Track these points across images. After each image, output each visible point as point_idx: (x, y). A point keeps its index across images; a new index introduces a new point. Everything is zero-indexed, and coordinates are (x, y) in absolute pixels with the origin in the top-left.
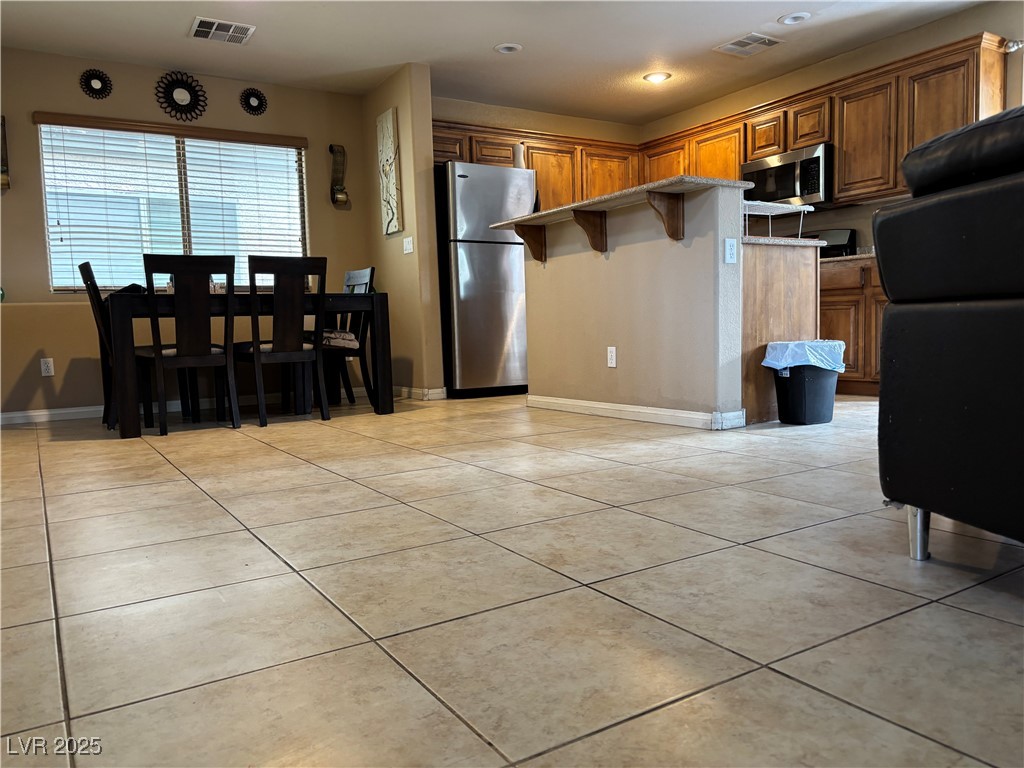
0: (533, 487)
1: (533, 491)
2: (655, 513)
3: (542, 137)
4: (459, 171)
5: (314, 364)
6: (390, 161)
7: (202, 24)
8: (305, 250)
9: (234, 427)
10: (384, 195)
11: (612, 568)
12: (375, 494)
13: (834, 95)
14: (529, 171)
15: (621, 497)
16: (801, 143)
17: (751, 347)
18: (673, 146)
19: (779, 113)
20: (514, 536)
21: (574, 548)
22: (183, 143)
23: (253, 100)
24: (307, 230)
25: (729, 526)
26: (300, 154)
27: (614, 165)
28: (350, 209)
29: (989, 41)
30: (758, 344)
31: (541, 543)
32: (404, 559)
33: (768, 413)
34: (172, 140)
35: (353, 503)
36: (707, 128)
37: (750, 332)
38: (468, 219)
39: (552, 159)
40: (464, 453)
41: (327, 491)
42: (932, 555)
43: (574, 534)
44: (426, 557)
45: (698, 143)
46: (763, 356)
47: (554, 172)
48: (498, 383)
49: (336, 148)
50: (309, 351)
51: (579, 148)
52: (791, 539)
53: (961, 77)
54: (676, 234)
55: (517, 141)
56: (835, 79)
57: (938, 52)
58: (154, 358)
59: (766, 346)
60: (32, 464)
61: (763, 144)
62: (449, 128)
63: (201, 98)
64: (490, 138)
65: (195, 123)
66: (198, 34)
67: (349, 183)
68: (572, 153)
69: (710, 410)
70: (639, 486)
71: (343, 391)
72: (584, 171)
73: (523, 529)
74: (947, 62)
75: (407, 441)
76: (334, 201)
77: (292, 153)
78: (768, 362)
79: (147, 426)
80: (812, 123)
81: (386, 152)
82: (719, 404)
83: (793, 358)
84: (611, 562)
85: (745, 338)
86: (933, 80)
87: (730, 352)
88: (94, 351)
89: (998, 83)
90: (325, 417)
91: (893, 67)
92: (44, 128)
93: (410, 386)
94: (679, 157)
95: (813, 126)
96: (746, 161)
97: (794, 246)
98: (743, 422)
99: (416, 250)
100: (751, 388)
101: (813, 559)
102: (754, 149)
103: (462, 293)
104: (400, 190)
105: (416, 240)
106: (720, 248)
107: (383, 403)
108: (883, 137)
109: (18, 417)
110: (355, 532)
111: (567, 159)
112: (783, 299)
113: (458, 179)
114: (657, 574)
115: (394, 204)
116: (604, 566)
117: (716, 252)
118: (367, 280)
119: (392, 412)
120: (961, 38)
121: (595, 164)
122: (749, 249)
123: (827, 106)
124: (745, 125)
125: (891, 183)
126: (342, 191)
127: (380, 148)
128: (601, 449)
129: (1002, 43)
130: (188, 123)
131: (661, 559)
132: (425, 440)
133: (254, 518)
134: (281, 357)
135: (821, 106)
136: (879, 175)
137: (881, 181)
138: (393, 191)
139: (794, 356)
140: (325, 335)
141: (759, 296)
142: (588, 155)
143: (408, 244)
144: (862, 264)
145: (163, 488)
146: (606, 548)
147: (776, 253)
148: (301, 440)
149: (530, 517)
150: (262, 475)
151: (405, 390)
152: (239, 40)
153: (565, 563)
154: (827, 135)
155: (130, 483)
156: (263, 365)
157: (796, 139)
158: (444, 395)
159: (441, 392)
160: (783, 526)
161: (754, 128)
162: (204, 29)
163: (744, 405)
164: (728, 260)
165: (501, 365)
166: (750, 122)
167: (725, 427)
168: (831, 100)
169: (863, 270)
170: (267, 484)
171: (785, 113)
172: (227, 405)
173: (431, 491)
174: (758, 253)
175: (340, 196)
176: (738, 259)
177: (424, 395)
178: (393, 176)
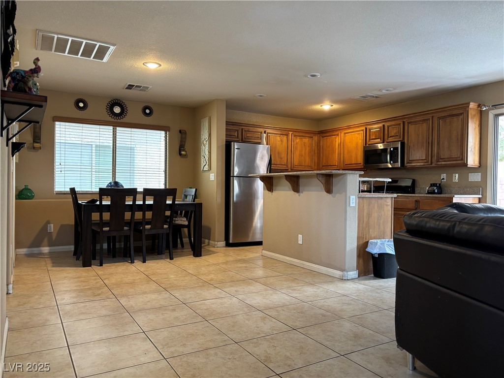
0: (261, 314)
1: (261, 317)
2: (310, 334)
3: (274, 128)
4: (236, 147)
5: (168, 235)
6: (206, 140)
7: (129, 85)
8: (166, 185)
9: (131, 263)
10: (202, 154)
11: (289, 366)
12: (195, 314)
13: (404, 120)
14: (267, 146)
15: (298, 324)
16: (391, 139)
17: (361, 243)
18: (334, 134)
19: (381, 125)
20: (251, 345)
21: (275, 353)
22: (116, 129)
23: (147, 110)
24: (167, 167)
25: (340, 344)
26: (166, 133)
27: (306, 140)
28: (187, 158)
29: (472, 105)
30: (365, 241)
31: (262, 349)
32: (207, 355)
33: (369, 271)
34: (111, 128)
35: (185, 319)
36: (349, 127)
37: (361, 235)
38: (239, 168)
39: (278, 138)
40: (232, 288)
41: (174, 310)
42: (417, 368)
43: (276, 345)
44: (216, 354)
45: (345, 133)
46: (367, 246)
47: (279, 143)
48: (249, 240)
49: (182, 132)
50: (166, 228)
51: (291, 133)
52: (363, 354)
53: (460, 120)
54: (329, 190)
55: (262, 130)
56: (405, 114)
57: (451, 108)
58: (99, 232)
59: (368, 241)
60: (47, 283)
61: (374, 138)
62: (233, 125)
63: (125, 110)
64: (251, 129)
65: (122, 121)
66: (127, 88)
67: (187, 147)
68: (287, 135)
69: (342, 270)
70: (306, 317)
71: (179, 240)
72: (293, 143)
73: (255, 340)
74: (454, 112)
75: (207, 277)
76: (180, 154)
77: (163, 133)
78: (369, 249)
79: (93, 260)
80: (395, 132)
81: (205, 136)
82: (347, 268)
83: (379, 249)
84: (289, 362)
85: (359, 238)
86: (448, 120)
87: (352, 244)
88: (72, 222)
89: (478, 123)
90: (171, 259)
91: (431, 112)
92: (57, 123)
93: (209, 239)
94: (336, 139)
95: (396, 133)
96: (366, 144)
97: (382, 198)
98: (357, 276)
99: (216, 180)
100: (361, 260)
101: (369, 366)
102: (370, 140)
103: (235, 199)
104: (210, 152)
105: (216, 175)
106: (348, 200)
107: (197, 252)
108: (426, 142)
109: (35, 250)
110: (187, 337)
111: (285, 138)
112: (376, 220)
113: (236, 149)
114: (306, 370)
115: (207, 159)
116: (286, 364)
117: (346, 202)
118: (193, 194)
119: (201, 256)
120: (460, 103)
121: (298, 140)
122: (361, 200)
123: (402, 125)
124: (366, 128)
125: (430, 162)
126: (184, 150)
127: (202, 133)
128: (293, 290)
129: (479, 106)
130: (119, 121)
131: (309, 362)
132: (215, 278)
133: (146, 325)
134: (154, 232)
135: (400, 124)
136: (424, 158)
137: (425, 161)
138: (207, 153)
139: (380, 249)
140: (174, 219)
141: (365, 220)
142: (295, 136)
143: (212, 177)
144: (416, 199)
145: (106, 303)
146: (288, 354)
147: (373, 201)
148: (161, 274)
149: (259, 334)
150: (146, 297)
151: (207, 241)
152: (145, 91)
153: (271, 362)
154: (402, 137)
155: (92, 299)
156: (146, 235)
157: (388, 137)
158: (224, 245)
159: (223, 243)
160: (361, 346)
161: (370, 130)
162: (130, 87)
163: (358, 268)
164: (351, 205)
165: (252, 232)
166: (368, 127)
167: (348, 279)
168: (404, 122)
169: (416, 201)
170: (149, 304)
171: (384, 125)
172: (128, 246)
173: (218, 313)
174: (365, 201)
175: (183, 153)
176: (356, 204)
177: (215, 245)
178: (207, 146)
